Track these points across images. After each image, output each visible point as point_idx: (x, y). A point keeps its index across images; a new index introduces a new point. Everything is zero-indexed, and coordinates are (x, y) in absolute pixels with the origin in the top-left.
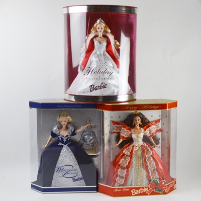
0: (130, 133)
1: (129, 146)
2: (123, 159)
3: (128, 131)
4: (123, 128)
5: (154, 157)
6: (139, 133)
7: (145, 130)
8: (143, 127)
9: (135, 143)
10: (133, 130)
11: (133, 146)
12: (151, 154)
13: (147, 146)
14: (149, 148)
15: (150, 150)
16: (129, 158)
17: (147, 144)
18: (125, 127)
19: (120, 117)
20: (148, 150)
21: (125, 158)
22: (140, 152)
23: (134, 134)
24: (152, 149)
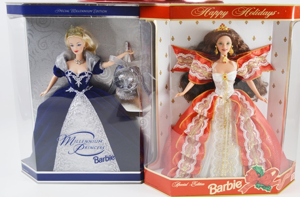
0: (209, 70)
1: (205, 96)
2: (193, 124)
3: (206, 66)
4: (194, 61)
5: (257, 120)
6: (227, 72)
7: (240, 66)
8: (235, 60)
9: (218, 92)
10: (215, 65)
11: (215, 98)
12: (252, 114)
13: (244, 98)
14: (247, 103)
15: (249, 107)
16: (206, 122)
17: (242, 94)
18: (199, 59)
19: (189, 39)
20: (245, 106)
21: (197, 121)
22: (228, 110)
23: (218, 72)
24: (252, 105)
